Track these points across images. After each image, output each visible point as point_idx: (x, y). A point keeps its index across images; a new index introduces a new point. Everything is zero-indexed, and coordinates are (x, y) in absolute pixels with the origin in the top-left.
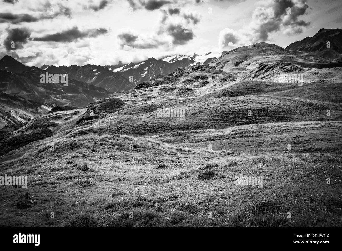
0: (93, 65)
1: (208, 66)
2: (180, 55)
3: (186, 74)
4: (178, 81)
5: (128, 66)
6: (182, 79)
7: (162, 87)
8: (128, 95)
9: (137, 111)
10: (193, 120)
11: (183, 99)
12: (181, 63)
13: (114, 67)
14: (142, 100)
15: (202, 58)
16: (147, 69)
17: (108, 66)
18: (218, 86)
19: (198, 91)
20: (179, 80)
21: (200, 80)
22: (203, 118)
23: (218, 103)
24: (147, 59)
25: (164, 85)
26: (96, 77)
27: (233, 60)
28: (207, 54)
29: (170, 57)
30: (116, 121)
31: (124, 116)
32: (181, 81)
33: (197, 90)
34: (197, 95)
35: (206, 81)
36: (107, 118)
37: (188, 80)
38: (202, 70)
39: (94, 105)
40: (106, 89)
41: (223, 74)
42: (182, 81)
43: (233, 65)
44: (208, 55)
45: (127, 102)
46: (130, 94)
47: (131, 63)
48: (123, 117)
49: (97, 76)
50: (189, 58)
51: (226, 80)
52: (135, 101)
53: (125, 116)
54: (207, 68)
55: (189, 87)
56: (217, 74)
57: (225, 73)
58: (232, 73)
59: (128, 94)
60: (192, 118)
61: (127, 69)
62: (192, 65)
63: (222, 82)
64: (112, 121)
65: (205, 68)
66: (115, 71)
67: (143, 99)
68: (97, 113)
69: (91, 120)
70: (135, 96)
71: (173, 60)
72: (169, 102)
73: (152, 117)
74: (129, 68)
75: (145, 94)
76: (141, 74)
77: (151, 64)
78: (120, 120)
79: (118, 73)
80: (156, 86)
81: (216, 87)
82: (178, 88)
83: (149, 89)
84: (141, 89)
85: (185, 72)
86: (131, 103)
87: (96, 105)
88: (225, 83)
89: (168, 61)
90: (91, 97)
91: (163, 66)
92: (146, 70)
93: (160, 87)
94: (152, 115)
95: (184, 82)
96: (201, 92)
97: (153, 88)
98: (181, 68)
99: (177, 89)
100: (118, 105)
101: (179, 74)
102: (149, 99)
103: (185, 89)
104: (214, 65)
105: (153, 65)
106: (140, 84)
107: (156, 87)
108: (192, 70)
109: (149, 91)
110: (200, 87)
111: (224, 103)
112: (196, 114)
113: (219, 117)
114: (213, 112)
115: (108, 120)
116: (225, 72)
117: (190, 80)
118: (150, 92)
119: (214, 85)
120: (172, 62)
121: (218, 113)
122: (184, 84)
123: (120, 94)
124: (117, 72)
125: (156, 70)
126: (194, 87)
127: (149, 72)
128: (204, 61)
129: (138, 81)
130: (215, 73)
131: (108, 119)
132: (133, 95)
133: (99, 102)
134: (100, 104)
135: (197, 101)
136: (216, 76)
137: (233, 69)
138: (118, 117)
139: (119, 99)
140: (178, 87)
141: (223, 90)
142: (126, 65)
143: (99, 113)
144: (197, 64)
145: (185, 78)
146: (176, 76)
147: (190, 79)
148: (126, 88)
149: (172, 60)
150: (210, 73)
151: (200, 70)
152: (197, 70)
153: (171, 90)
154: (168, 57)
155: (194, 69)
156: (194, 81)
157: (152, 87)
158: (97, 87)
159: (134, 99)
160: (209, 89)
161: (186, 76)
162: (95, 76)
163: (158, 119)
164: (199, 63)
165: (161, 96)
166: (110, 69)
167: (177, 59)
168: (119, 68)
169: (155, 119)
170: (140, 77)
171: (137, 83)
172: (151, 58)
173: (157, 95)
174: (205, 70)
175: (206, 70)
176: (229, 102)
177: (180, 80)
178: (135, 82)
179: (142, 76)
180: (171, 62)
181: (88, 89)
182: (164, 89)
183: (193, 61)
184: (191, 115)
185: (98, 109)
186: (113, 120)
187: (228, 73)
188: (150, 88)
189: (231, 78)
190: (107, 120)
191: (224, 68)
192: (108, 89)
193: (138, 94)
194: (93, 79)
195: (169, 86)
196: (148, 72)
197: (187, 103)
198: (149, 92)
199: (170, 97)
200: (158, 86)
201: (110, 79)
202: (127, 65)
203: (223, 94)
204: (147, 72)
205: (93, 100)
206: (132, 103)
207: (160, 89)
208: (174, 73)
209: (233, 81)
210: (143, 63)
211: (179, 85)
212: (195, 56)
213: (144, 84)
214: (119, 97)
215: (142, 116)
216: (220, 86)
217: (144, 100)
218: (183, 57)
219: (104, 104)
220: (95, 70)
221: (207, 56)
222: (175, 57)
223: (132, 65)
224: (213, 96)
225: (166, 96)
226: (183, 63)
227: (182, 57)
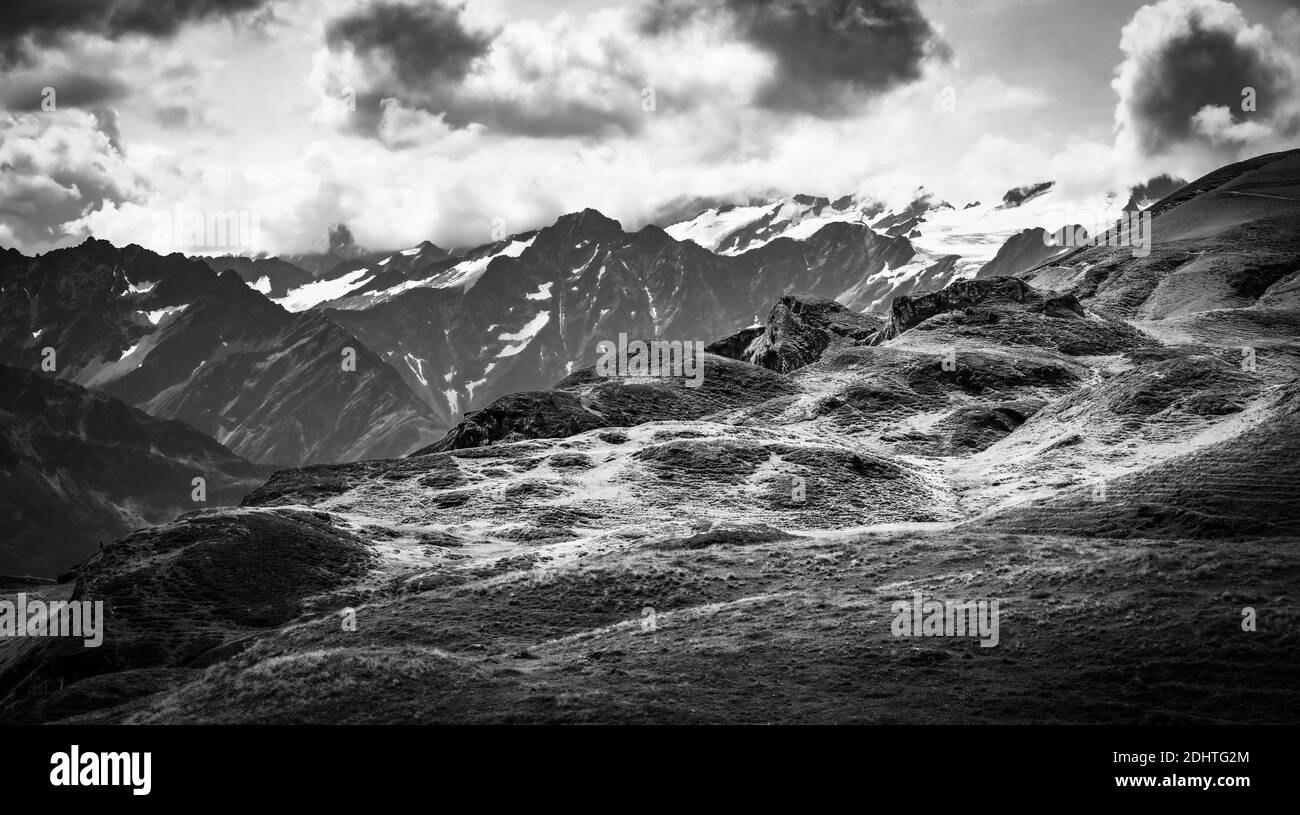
0: (133, 248)
1: (1019, 291)
2: (801, 199)
3: (846, 347)
4: (783, 399)
5: (399, 266)
6: (817, 385)
7: (660, 436)
8: (397, 493)
9: (480, 617)
10: (921, 704)
11: (832, 534)
12: (813, 260)
13: (289, 272)
14: (501, 536)
15: (969, 230)
16: (544, 293)
17: (244, 260)
18: (1093, 446)
19: (937, 480)
20: (794, 390)
21: (952, 397)
22: (994, 690)
23: (1117, 584)
24: (552, 222)
25: (673, 426)
26: (145, 339)
27: (1219, 249)
28: (1015, 198)
29: (726, 207)
30: (322, 689)
31: (388, 650)
32: (807, 401)
33: (934, 474)
34: (928, 509)
35: (999, 404)
36: (252, 662)
37: (858, 394)
38: (972, 318)
39: (132, 562)
40: (225, 438)
41: (1138, 359)
42: (819, 397)
43: (1219, 289)
44: (1025, 206)
45: (384, 548)
46: (412, 483)
47: (427, 246)
48: (377, 663)
49: (158, 334)
50: (870, 223)
51: (1164, 406)
52: (450, 541)
53: (392, 652)
54: (1010, 307)
55: (869, 444)
56: (1092, 352)
57: (1153, 353)
58: (1207, 351)
59: (399, 486)
60: (910, 689)
61: (395, 291)
62: (895, 277)
63: (1129, 417)
64: (286, 684)
65: (999, 307)
66: (301, 299)
67: (510, 526)
68: (147, 623)
69: (103, 679)
70: (446, 503)
71: (746, 233)
72: (726, 555)
73: (597, 669)
74: (411, 284)
75: (527, 489)
76: (497, 332)
77: (578, 258)
78: (351, 681)
79: (324, 314)
80: (617, 430)
81: (1076, 459)
82: (780, 451)
83: (557, 450)
84: (500, 444)
85: (843, 333)
86: (419, 550)
87: (144, 563)
88: (1155, 429)
89: (707, 240)
90: (101, 498)
91: (666, 276)
92: (541, 306)
93: (642, 435)
94: (597, 656)
95: (829, 406)
96: (960, 491)
97: (589, 445)
98: (807, 297)
99: (776, 459)
100: (316, 562)
101: (794, 343)
102: (561, 522)
103: (840, 458)
104: (1071, 286)
105: (594, 268)
106: (490, 412)
107: (617, 440)
108: (897, 312)
109: (559, 463)
110: (953, 452)
111: (1162, 580)
112: (946, 656)
113: (1125, 692)
114: (1077, 650)
115: (261, 677)
116: (1154, 343)
117: (875, 394)
118: (568, 477)
119: (1064, 437)
120: (742, 245)
121: (1119, 661)
122: (827, 420)
123: (334, 480)
124: (313, 313)
125: (616, 304)
126: (908, 451)
127: (562, 317)
128: (990, 253)
129: (470, 386)
130: (1070, 350)
131: (257, 668)
132: (431, 493)
133: (170, 534)
134: (177, 553)
135: (946, 555)
136: (1078, 371)
137: (1220, 317)
138: (339, 658)
139: (326, 517)
140: (780, 442)
141: (1141, 483)
142: (383, 256)
143: (165, 625)
144: (931, 271)
145: (838, 375)
146: (770, 360)
147: (876, 385)
148: (379, 434)
149: (738, 232)
150: (1037, 349)
151: (959, 321)
152: (936, 318)
153: (732, 463)
154: (711, 212)
155: (911, 311)
156: (906, 403)
157: (581, 437)
158: (156, 422)
159: (437, 527)
160: (1028, 472)
161: (843, 362)
162: (143, 330)
163: (645, 688)
164: (948, 263)
165: (653, 510)
166: (263, 286)
167: (782, 226)
168: (328, 278)
169: (627, 687)
170: (491, 356)
171: (461, 401)
172: (581, 210)
173: (621, 495)
174: (993, 319)
175: (1004, 321)
176: (1202, 576)
177: (801, 390)
178: (452, 396)
179: (508, 351)
180: (731, 252)
181: (83, 435)
182: (675, 452)
183: (900, 250)
184: (903, 663)
185: (154, 593)
186: (300, 681)
187: (1174, 354)
188: (569, 440)
189: (1198, 394)
190: (251, 677)
191: (1150, 307)
192: (237, 440)
193: (470, 487)
194: (126, 354)
195: (713, 432)
196: (554, 318)
197: (870, 569)
198: (555, 476)
199: (720, 518)
200: (633, 432)
201: (261, 365)
202: (397, 256)
203: (1144, 511)
204: (542, 319)
205: (112, 522)
206: (428, 553)
207: (645, 455)
208: (750, 335)
209: (1221, 412)
210: (515, 250)
211: (789, 429)
212: (918, 209)
213: (523, 405)
214: (321, 507)
215: (525, 656)
216: (1111, 449)
217: (517, 536)
218: (830, 216)
219: (209, 550)
220: (146, 289)
221: (1015, 211)
222: (768, 210)
223: (435, 258)
224: (1062, 523)
225: (687, 507)
226: (822, 262)
227: (817, 211)
